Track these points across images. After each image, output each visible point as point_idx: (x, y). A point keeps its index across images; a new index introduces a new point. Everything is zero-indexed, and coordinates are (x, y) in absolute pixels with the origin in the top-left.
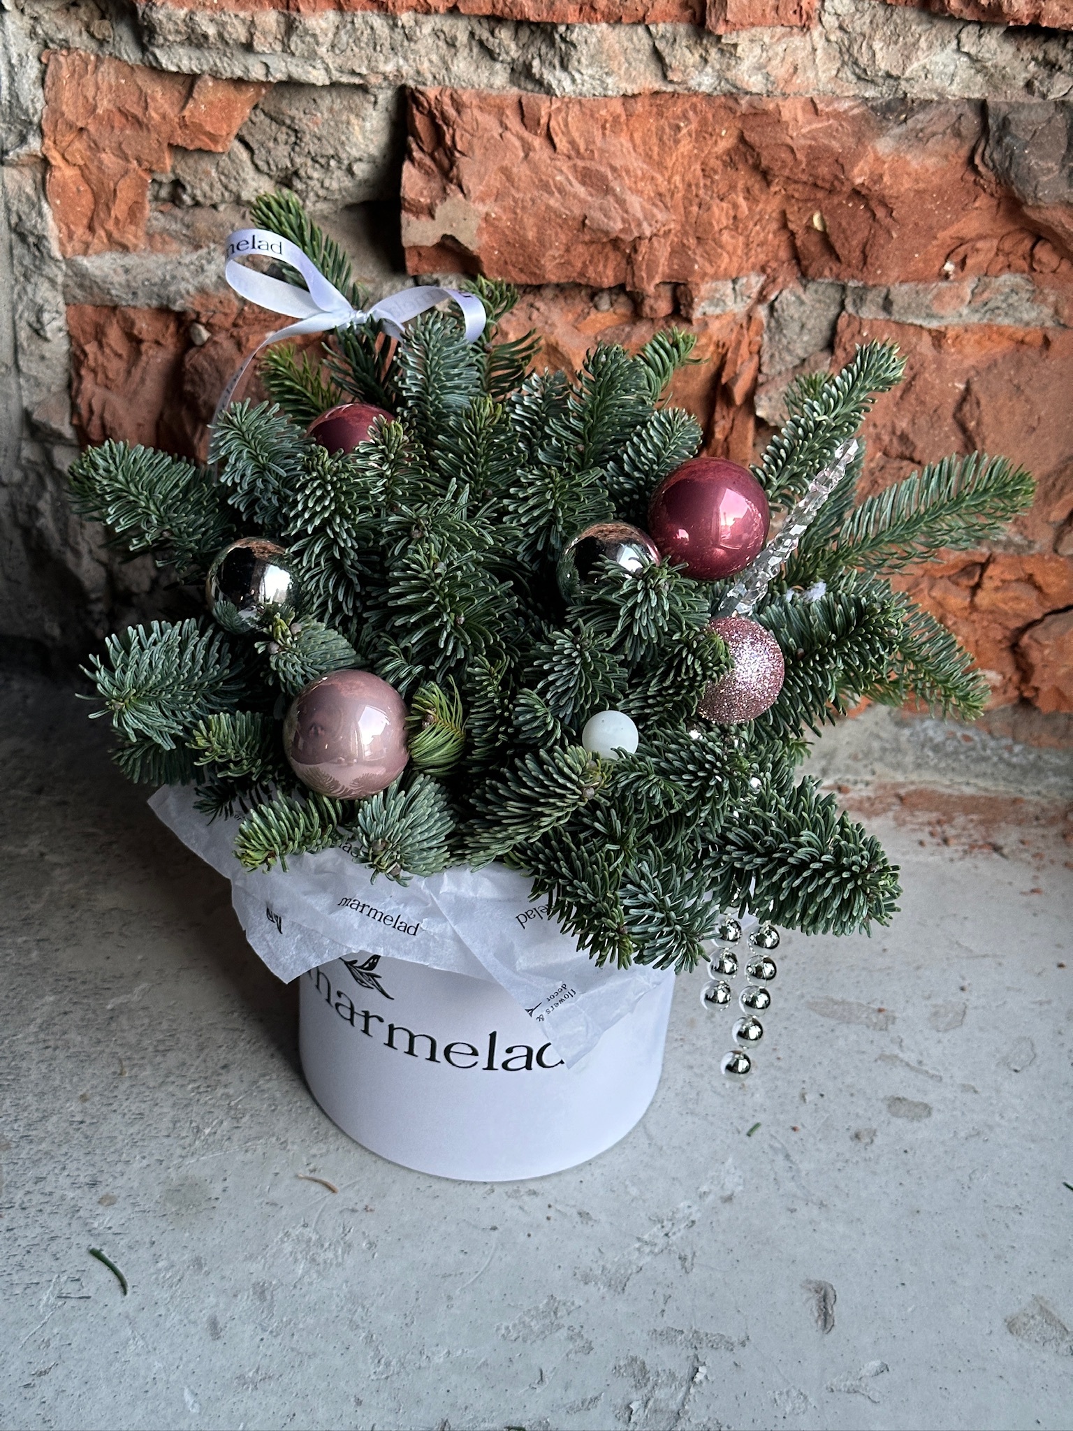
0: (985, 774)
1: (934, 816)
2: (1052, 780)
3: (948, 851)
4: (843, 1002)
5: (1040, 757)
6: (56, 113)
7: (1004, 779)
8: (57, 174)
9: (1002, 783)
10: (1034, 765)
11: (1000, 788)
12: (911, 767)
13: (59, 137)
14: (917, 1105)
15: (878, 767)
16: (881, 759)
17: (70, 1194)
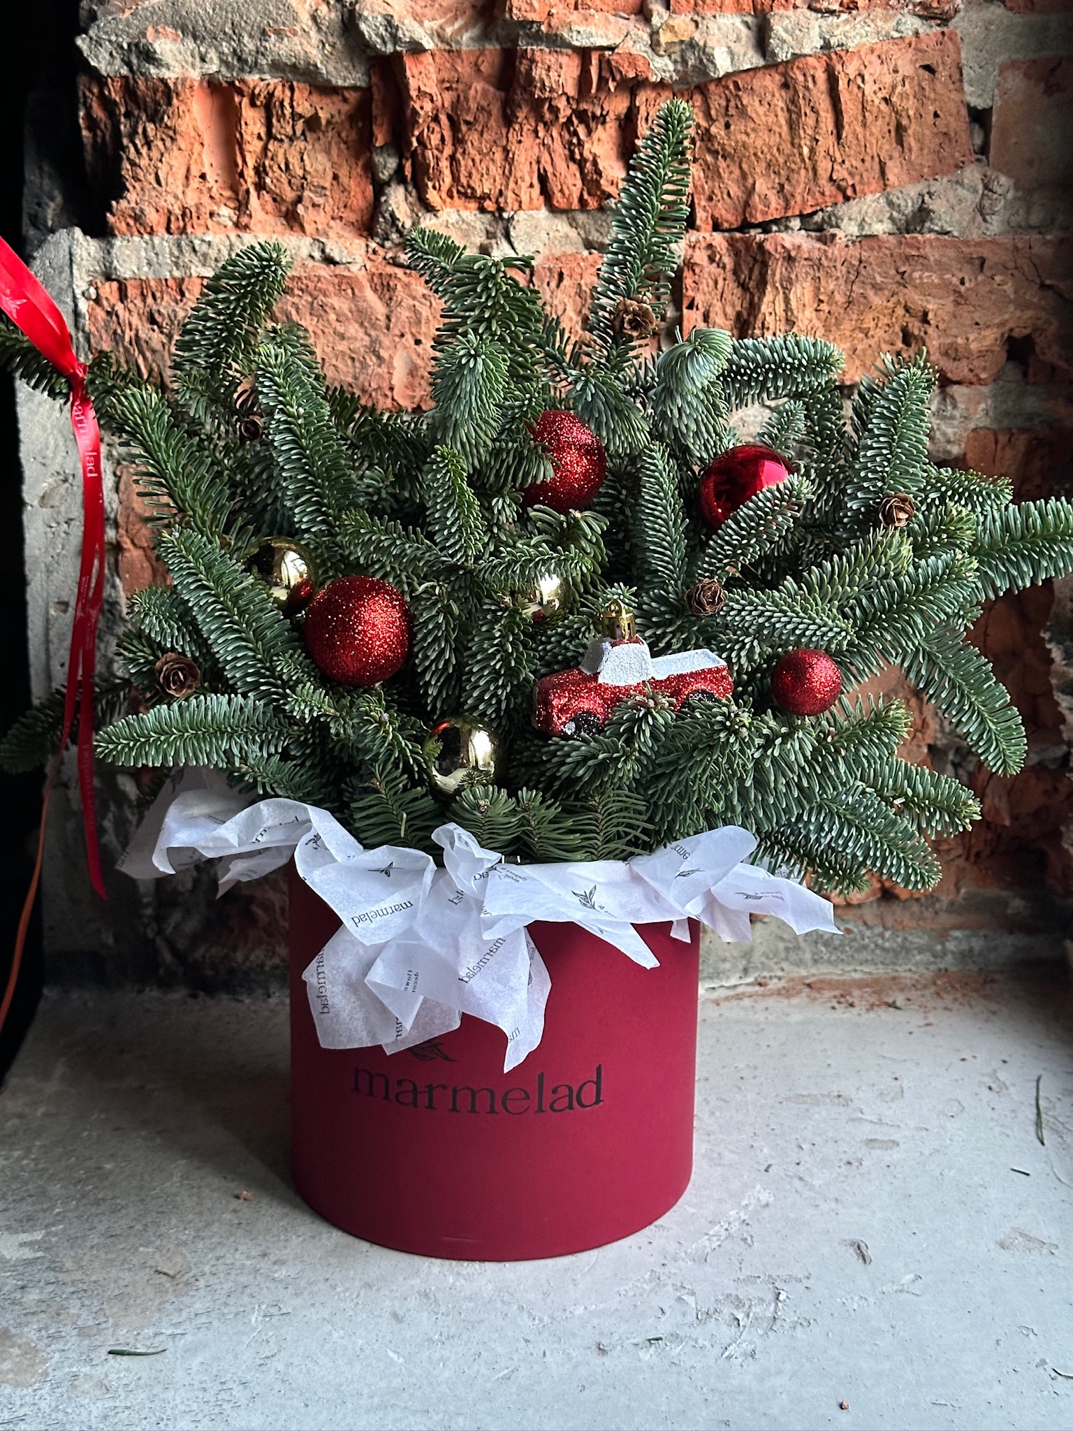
0: (867, 961)
1: (837, 993)
2: (918, 958)
3: (854, 1011)
4: (809, 1095)
5: (905, 939)
6: (128, 509)
7: (882, 963)
8: (127, 554)
9: (881, 966)
10: (903, 947)
11: (880, 971)
12: (810, 963)
13: (130, 527)
14: (886, 1142)
15: (785, 965)
16: (786, 959)
17: (248, 1263)
